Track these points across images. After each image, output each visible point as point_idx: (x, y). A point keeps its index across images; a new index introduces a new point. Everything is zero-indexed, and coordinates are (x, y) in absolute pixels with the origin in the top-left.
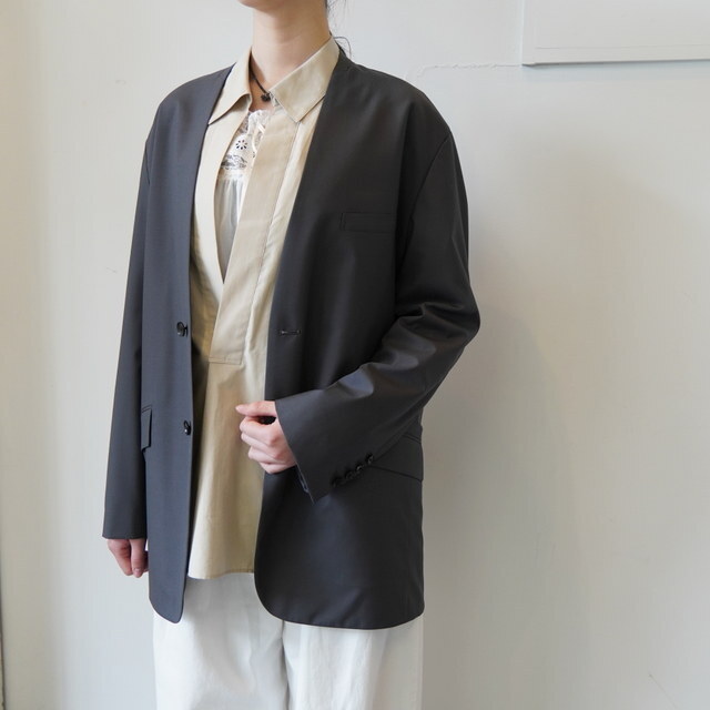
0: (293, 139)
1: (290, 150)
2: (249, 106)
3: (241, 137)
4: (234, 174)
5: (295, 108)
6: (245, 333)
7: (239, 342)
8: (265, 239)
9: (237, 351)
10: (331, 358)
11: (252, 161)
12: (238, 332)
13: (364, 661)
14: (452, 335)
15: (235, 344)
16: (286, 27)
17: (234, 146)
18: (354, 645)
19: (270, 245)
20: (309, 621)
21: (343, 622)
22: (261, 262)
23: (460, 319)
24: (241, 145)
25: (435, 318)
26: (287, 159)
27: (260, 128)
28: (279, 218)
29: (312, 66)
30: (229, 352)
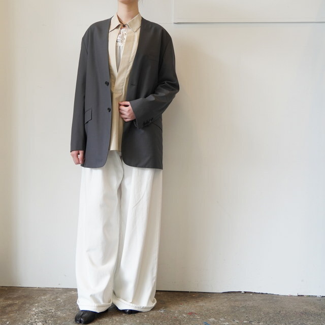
0: (134, 36)
1: (134, 38)
2: (120, 27)
3: (120, 35)
4: (119, 44)
5: (134, 28)
6: (123, 85)
9: (121, 90)
10: (143, 93)
11: (125, 41)
13: (150, 179)
14: (173, 90)
18: (148, 173)
20: (136, 166)
21: (145, 166)
22: (128, 66)
23: (175, 87)
24: (120, 37)
25: (168, 85)
26: (134, 40)
29: (136, 18)
30: (119, 90)
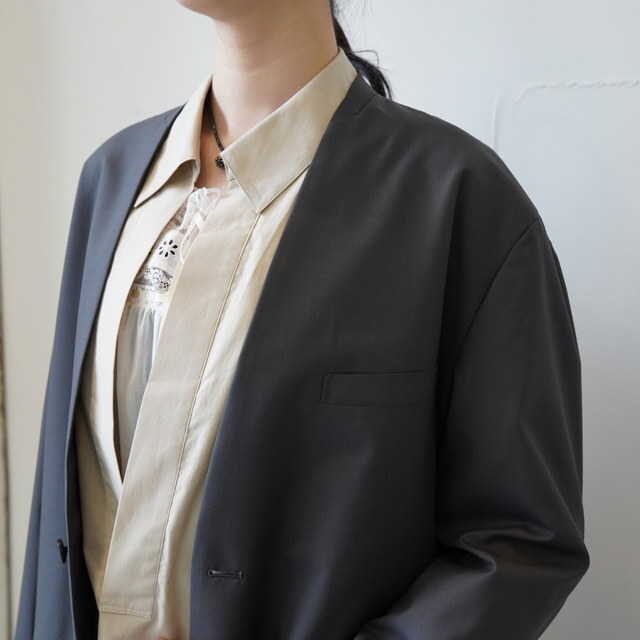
0: (246, 242)
2: (194, 179)
3: (171, 235)
5: (259, 185)
6: (157, 569)
7: (148, 583)
8: (189, 414)
9: (144, 596)
12: (146, 567)
15: (141, 585)
16: (257, 44)
17: (157, 251)
19: (197, 426)
24: (167, 248)
27: (198, 220)
28: (211, 380)
29: (295, 110)
30: (132, 597)
